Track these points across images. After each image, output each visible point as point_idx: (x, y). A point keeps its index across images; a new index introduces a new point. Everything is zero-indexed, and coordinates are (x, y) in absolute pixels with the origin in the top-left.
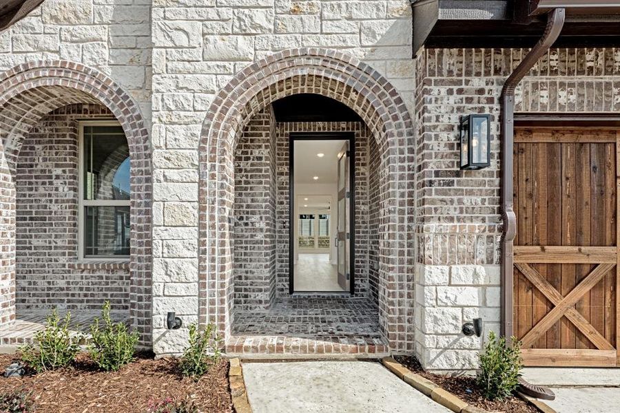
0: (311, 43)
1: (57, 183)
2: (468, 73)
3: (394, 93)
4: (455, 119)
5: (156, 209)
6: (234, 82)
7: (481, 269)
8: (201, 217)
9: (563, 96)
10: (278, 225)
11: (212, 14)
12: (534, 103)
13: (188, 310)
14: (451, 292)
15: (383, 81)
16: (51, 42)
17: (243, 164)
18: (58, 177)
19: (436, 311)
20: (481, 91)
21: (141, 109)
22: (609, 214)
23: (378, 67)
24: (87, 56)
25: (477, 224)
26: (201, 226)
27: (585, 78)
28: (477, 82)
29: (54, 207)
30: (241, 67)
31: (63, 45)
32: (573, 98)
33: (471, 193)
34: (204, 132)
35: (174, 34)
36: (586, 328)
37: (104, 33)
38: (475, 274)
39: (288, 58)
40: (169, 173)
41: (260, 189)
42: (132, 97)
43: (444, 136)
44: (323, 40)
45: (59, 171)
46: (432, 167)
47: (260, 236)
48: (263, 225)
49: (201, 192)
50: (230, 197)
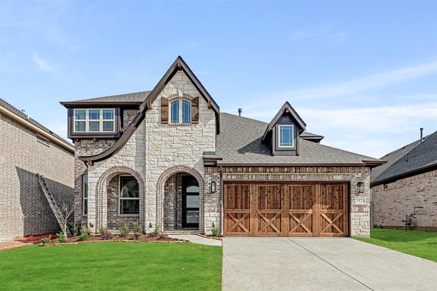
0: (182, 164)
1: (113, 193)
2: (213, 172)
3: (200, 175)
4: (211, 182)
5: (146, 201)
6: (164, 172)
7: (216, 213)
8: (157, 203)
9: (233, 177)
10: (178, 205)
11: (159, 157)
12: (227, 179)
13: (153, 223)
14: (210, 218)
15: (197, 172)
16: (121, 161)
17: (167, 188)
18: (113, 191)
19: (207, 222)
20: (216, 176)
21: (143, 177)
22: (248, 202)
23: (196, 169)
24: (129, 164)
25: (215, 204)
26: (157, 204)
27: (238, 173)
28: (215, 174)
29: (112, 200)
30: (166, 169)
31: (124, 162)
32: (235, 177)
33: (214, 197)
34: (158, 183)
35: (151, 161)
36: (243, 227)
37: (133, 159)
38: (215, 215)
39: (176, 167)
40: (150, 193)
41: (172, 195)
42: (140, 174)
43: (208, 185)
44: (184, 163)
45: (114, 189)
46: (206, 192)
47: (171, 208)
48: (172, 205)
49: (157, 197)
50: (163, 198)
